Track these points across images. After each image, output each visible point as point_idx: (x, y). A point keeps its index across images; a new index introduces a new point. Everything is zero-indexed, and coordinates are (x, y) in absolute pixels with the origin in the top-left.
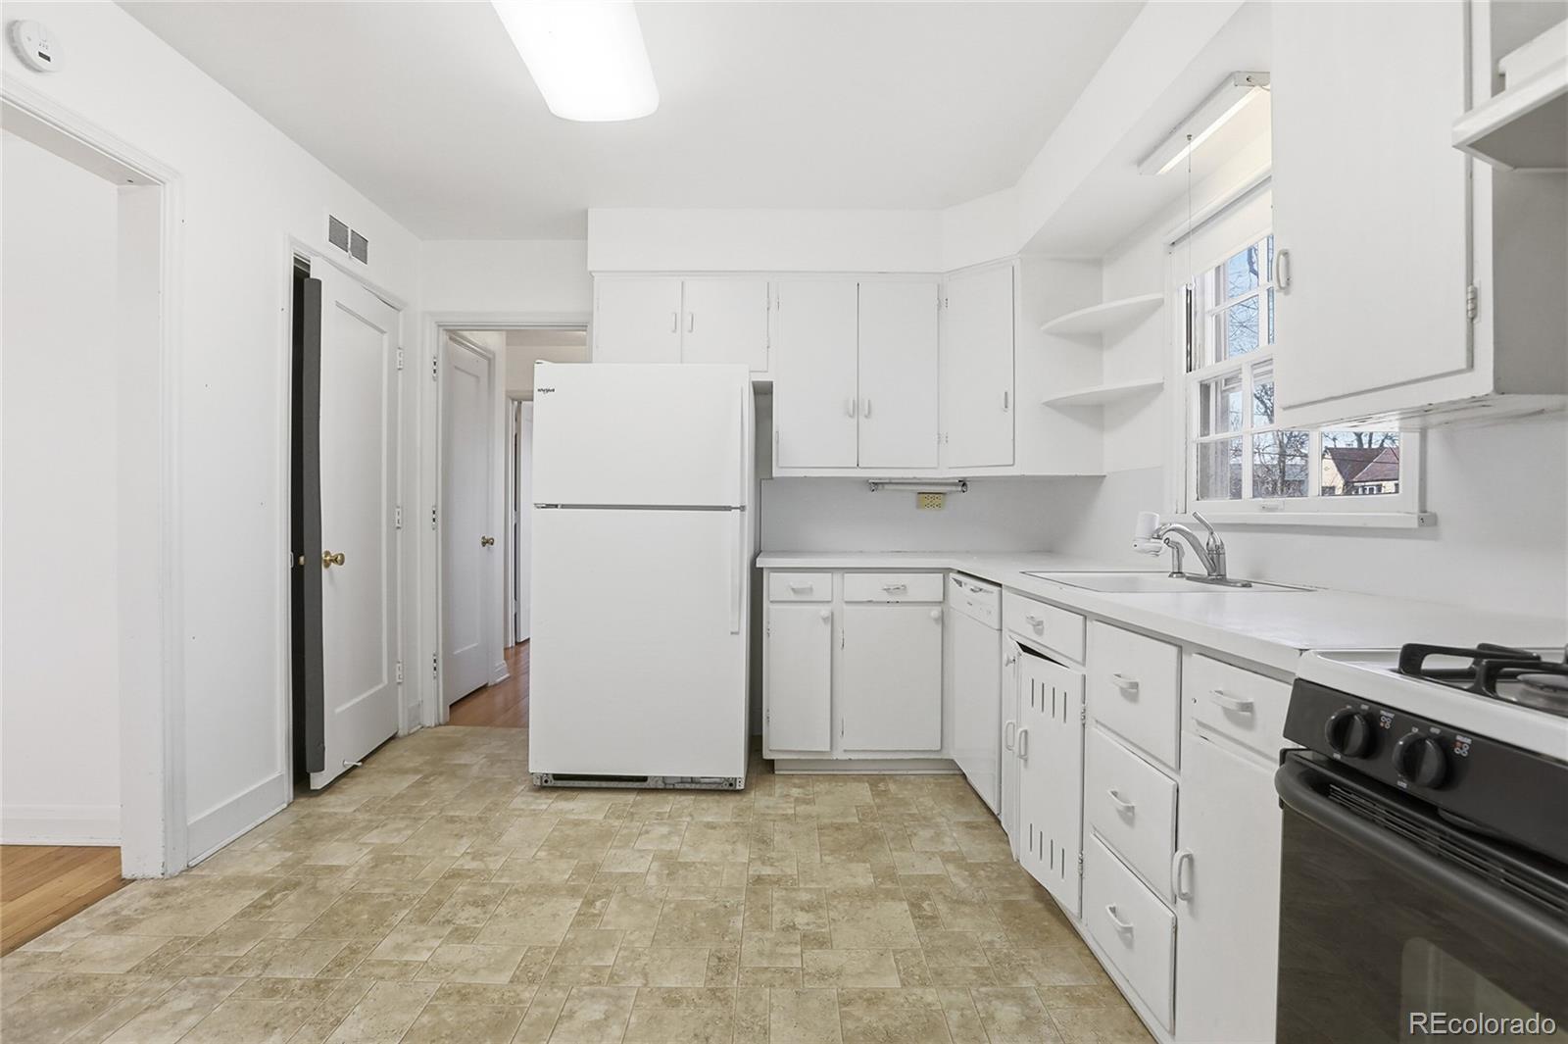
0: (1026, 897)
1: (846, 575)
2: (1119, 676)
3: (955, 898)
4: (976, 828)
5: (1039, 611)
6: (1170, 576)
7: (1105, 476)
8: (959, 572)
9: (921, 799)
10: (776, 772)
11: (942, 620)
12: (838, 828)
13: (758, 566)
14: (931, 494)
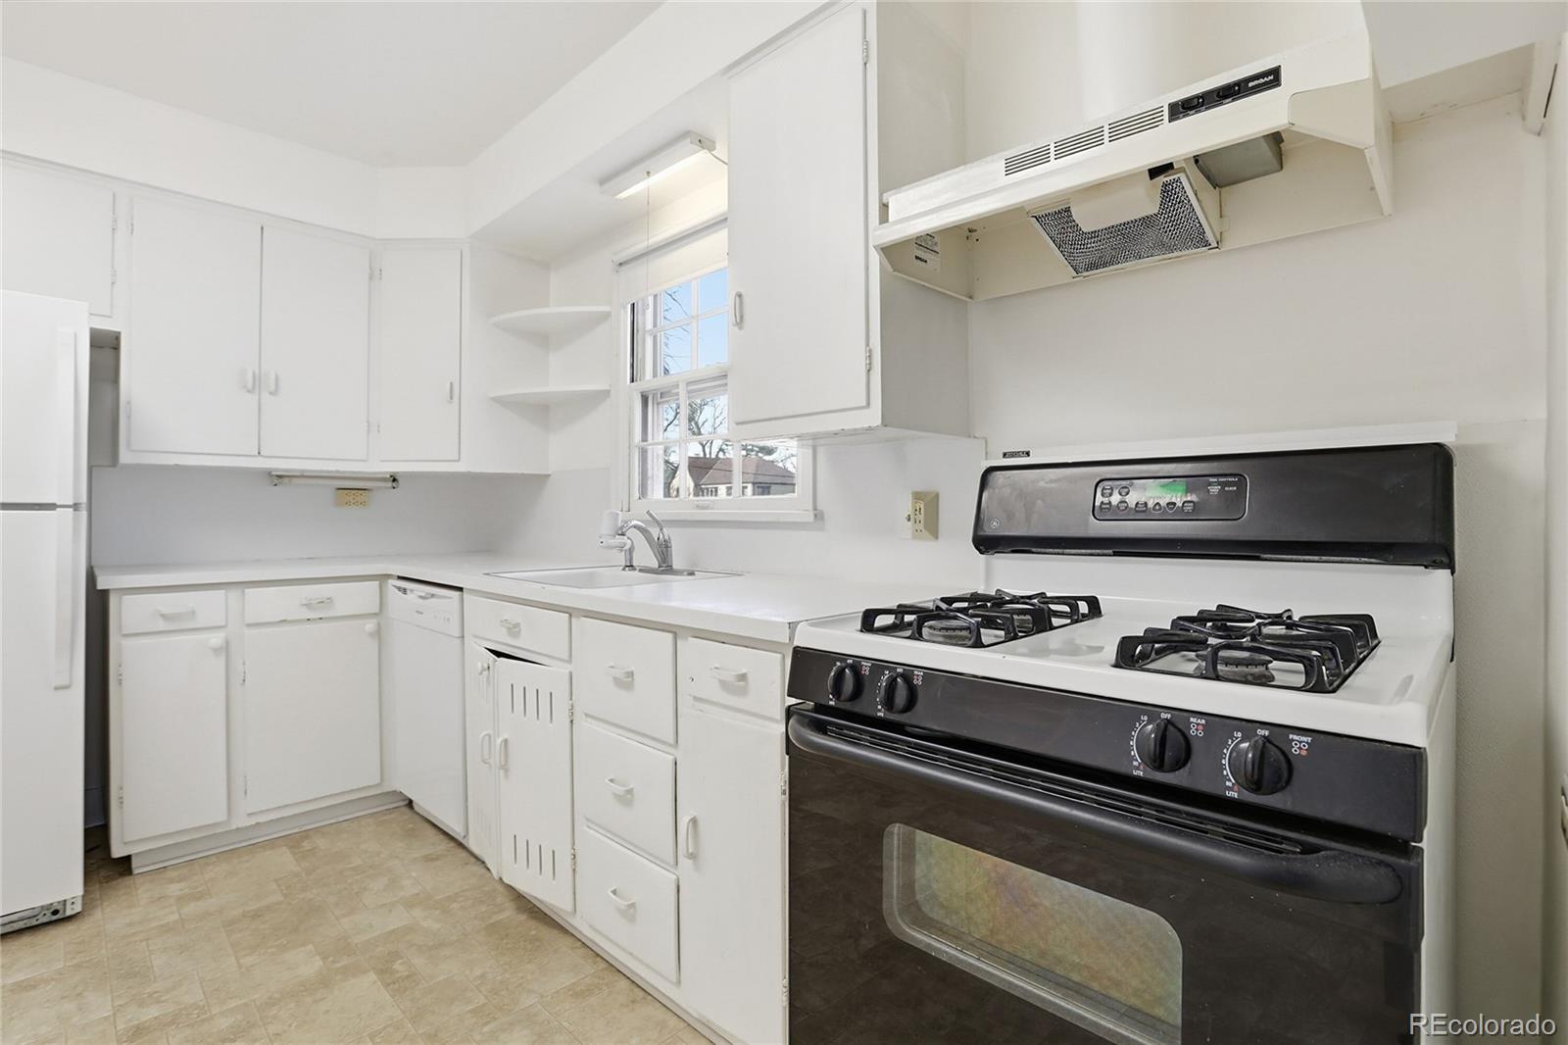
0: (509, 913)
1: (247, 590)
2: (612, 667)
3: (431, 944)
4: (437, 859)
5: (513, 613)
6: (624, 569)
7: (549, 475)
8: (401, 578)
9: (363, 846)
10: (136, 872)
11: (378, 634)
12: (256, 915)
13: (100, 587)
14: (352, 491)
